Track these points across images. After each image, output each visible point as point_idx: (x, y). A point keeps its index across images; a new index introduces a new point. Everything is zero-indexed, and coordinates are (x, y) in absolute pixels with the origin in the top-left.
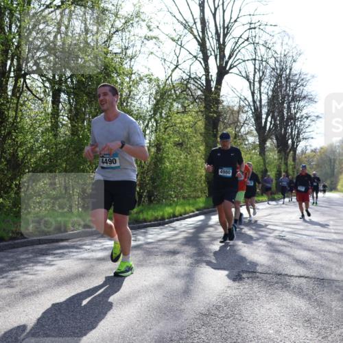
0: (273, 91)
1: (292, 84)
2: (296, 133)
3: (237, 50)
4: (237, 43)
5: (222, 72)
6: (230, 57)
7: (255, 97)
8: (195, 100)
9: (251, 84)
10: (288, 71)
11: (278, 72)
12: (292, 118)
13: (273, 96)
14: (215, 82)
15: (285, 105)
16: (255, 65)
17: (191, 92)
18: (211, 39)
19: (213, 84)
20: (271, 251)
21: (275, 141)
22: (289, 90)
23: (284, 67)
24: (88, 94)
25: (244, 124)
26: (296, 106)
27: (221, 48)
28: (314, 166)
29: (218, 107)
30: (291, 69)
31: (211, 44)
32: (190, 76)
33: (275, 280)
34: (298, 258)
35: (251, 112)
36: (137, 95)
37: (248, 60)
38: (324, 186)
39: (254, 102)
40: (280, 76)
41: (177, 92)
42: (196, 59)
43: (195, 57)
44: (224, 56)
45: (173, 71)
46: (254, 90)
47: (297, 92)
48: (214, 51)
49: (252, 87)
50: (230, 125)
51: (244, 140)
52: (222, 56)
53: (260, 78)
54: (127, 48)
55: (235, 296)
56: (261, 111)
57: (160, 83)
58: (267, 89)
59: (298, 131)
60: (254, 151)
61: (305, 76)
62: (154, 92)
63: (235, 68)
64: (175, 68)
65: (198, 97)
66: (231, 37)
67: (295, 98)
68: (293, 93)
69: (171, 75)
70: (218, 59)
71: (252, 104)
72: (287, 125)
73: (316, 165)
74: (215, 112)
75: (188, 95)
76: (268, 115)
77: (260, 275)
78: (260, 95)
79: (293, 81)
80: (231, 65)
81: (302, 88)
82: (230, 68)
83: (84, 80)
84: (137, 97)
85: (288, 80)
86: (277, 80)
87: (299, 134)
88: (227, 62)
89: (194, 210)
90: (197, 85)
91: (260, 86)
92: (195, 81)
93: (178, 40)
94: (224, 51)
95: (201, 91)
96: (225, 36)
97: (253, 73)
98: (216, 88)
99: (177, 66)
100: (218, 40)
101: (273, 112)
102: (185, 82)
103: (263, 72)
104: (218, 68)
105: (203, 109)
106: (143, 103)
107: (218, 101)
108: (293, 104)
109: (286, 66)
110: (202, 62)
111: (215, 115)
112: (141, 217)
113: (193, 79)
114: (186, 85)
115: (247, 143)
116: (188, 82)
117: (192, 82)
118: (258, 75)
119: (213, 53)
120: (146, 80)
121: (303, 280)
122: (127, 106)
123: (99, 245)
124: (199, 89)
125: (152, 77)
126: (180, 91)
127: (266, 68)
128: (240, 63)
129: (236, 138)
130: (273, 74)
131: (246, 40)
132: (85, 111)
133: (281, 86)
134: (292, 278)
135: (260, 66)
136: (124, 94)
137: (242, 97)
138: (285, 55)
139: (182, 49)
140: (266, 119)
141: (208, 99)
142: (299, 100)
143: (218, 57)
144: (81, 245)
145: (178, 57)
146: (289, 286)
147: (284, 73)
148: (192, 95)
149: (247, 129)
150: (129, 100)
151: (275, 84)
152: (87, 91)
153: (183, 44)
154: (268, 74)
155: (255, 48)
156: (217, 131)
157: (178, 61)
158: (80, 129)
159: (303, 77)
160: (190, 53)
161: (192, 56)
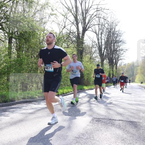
0: (107, 38)
1: (116, 35)
2: (117, 57)
3: (91, 20)
4: (91, 17)
5: (85, 30)
6: (88, 23)
7: (99, 41)
8: (73, 42)
9: (98, 35)
10: (113, 30)
11: (109, 30)
12: (116, 50)
13: (107, 41)
14: (81, 34)
15: (112, 45)
16: (99, 27)
18: (80, 15)
19: (81, 35)
20: (106, 109)
21: (108, 60)
22: (114, 38)
24: (25, 39)
26: (117, 45)
27: (84, 19)
28: (125, 71)
29: (83, 46)
30: (115, 29)
31: (80, 17)
32: (70, 32)
33: (108, 122)
34: (118, 112)
35: (97, 47)
37: (96, 25)
38: (130, 80)
40: (110, 32)
41: (65, 38)
42: (73, 24)
43: (73, 23)
45: (63, 29)
46: (98, 38)
47: (118, 39)
48: (81, 20)
50: (88, 53)
52: (85, 23)
54: (42, 19)
55: (91, 129)
57: (57, 35)
59: (118, 56)
61: (121, 32)
63: (90, 28)
64: (64, 28)
65: (74, 41)
66: (88, 14)
67: (116, 42)
68: (116, 39)
69: (62, 31)
70: (83, 24)
71: (98, 44)
72: (113, 53)
73: (126, 71)
74: (81, 48)
75: (69, 40)
76: (105, 49)
77: (102, 120)
78: (101, 40)
79: (116, 34)
80: (89, 27)
81: (119, 37)
82: (88, 28)
83: (23, 33)
85: (113, 34)
86: (109, 34)
87: (118, 57)
88: (87, 26)
90: (73, 35)
91: (101, 36)
93: (65, 15)
94: (85, 21)
96: (86, 14)
97: (98, 30)
98: (82, 37)
99: (65, 27)
100: (83, 16)
101: (107, 48)
102: (68, 34)
103: (103, 30)
104: (83, 28)
105: (76, 46)
107: (83, 43)
109: (113, 27)
110: (76, 25)
111: (81, 49)
114: (69, 35)
115: (95, 61)
116: (69, 34)
117: (71, 34)
118: (100, 32)
119: (80, 21)
121: (121, 122)
122: (42, 44)
123: (30, 107)
124: (74, 37)
126: (66, 38)
127: (104, 28)
128: (92, 26)
129: (90, 59)
130: (107, 31)
131: (95, 16)
132: (23, 47)
133: (111, 36)
134: (116, 121)
135: (101, 27)
136: (41, 39)
137: (93, 41)
138: (112, 23)
139: (67, 19)
140: (104, 51)
141: (78, 42)
142: (119, 42)
143: (83, 23)
144: (22, 107)
145: (65, 23)
146: (115, 125)
147: (112, 30)
148: (71, 40)
149: (95, 55)
150: (43, 42)
151: (108, 35)
152: (24, 37)
153: (67, 17)
154: (105, 31)
155: (99, 19)
156: (82, 56)
157: (65, 25)
158: (21, 55)
159: (120, 32)
160: (71, 21)
161: (71, 23)
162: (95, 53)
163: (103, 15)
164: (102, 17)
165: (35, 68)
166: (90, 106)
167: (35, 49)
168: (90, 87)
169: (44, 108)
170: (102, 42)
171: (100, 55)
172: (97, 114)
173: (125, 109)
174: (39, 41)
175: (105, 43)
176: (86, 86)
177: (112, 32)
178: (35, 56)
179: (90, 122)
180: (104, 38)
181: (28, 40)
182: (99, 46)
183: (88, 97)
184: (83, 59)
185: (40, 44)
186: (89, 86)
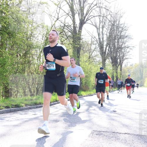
0: (110, 33)
1: (120, 29)
2: (122, 55)
3: (91, 11)
4: (90, 7)
5: (82, 23)
6: (86, 14)
7: (100, 36)
8: (68, 38)
9: (98, 29)
11: (113, 23)
12: (120, 48)
13: (110, 36)
14: (78, 28)
15: (116, 41)
16: (100, 19)
17: (65, 33)
18: (76, 4)
19: (77, 29)
20: (109, 119)
21: (111, 60)
22: (118, 33)
23: (116, 20)
24: (8, 34)
25: (94, 50)
26: (122, 41)
27: (82, 9)
28: (132, 73)
29: (80, 42)
30: (119, 21)
31: (76, 7)
32: (65, 25)
33: (111, 136)
34: (124, 123)
35: (98, 44)
36: (36, 34)
37: (96, 16)
39: (99, 39)
40: (114, 25)
42: (68, 15)
43: (67, 14)
44: (83, 14)
45: (55, 21)
46: (99, 33)
47: (123, 34)
48: (78, 11)
49: (98, 31)
50: (86, 51)
51: (94, 59)
52: (82, 14)
53: (103, 26)
55: (90, 145)
56: (103, 44)
57: (49, 28)
58: (106, 32)
59: (123, 55)
60: (99, 65)
61: (127, 25)
62: (45, 33)
63: (89, 20)
64: (57, 20)
65: (69, 36)
66: (87, 3)
67: (121, 37)
68: (120, 34)
69: (54, 24)
70: (80, 16)
71: (98, 40)
72: (117, 51)
73: (133, 73)
74: (78, 44)
75: (64, 35)
76: (107, 46)
77: (103, 133)
78: (103, 35)
79: (121, 27)
80: (87, 19)
81: (125, 31)
82: (87, 20)
83: (6, 26)
84: (36, 36)
85: (118, 27)
86: (112, 27)
87: (123, 56)
88: (85, 17)
89: (67, 98)
90: (68, 29)
91: (103, 30)
92: (67, 27)
93: (58, 5)
94: (83, 11)
95: (71, 33)
96: (84, 2)
97: (99, 23)
98: (79, 31)
99: (58, 19)
100: (80, 5)
101: (109, 44)
102: (62, 28)
103: (104, 23)
104: (80, 20)
105: (72, 43)
106: (39, 39)
107: (80, 39)
108: (120, 40)
109: (117, 19)
110: (71, 17)
111: (78, 46)
112: (38, 102)
113: (66, 26)
114: (63, 30)
115: (95, 61)
116: (64, 28)
117: (66, 28)
118: (101, 25)
119: (77, 12)
120: (41, 26)
121: (127, 136)
122: (30, 40)
123: (14, 117)
124: (70, 31)
125: (44, 25)
126: (59, 32)
127: (106, 20)
128: (92, 18)
129: (89, 58)
130: (109, 24)
131: (95, 5)
132: (7, 43)
133: (114, 30)
134: (121, 134)
135: (103, 20)
136: (29, 34)
137: (93, 36)
138: (116, 14)
139: (61, 9)
140: (106, 48)
141: (74, 37)
142: (124, 38)
143: (80, 14)
144: (4, 118)
145: (58, 14)
146: (119, 139)
147: (116, 23)
148: (66, 35)
149: (96, 53)
150: (32, 38)
151: (111, 29)
152: (8, 32)
153: (61, 7)
154: (107, 24)
155: (100, 10)
156: (79, 55)
157: (58, 16)
158: (4, 53)
159: (125, 25)
160: (65, 12)
161: (66, 14)
162: (95, 51)
163: (104, 4)
164: (103, 6)
165: (22, 69)
166: (89, 116)
167: (22, 46)
168: (89, 93)
169: (32, 119)
170: (103, 37)
171: (100, 54)
172: (98, 125)
173: (132, 119)
174: (27, 37)
175: (107, 39)
176: (85, 91)
177: (115, 25)
178: (22, 54)
179: (89, 136)
180: (106, 33)
181: (12, 35)
182: (100, 43)
183: (87, 105)
184: (80, 59)
185: (27, 39)
186: (87, 91)
